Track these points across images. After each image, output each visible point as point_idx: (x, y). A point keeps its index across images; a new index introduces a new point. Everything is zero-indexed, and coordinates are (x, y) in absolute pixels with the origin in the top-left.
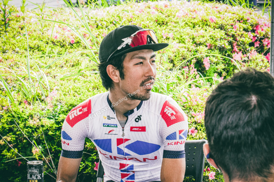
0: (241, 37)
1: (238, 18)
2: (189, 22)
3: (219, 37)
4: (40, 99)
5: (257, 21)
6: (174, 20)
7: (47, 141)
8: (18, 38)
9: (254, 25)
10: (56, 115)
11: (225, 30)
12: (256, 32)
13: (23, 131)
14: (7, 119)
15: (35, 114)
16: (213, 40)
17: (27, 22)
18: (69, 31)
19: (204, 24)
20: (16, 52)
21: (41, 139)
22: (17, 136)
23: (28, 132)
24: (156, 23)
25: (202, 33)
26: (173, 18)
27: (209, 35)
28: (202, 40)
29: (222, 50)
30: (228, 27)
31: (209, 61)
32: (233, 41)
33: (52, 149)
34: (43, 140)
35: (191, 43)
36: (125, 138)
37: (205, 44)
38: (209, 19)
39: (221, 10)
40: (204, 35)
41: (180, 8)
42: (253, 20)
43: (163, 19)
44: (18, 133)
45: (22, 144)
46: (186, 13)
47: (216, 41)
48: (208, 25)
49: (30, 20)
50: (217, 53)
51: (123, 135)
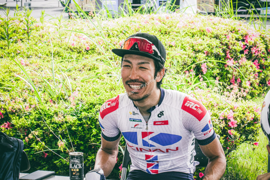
0: (233, 46)
1: (230, 29)
2: (189, 32)
3: (215, 45)
4: (63, 98)
5: (247, 32)
6: (175, 30)
7: (70, 135)
8: (40, 45)
9: (244, 35)
10: (78, 112)
11: (219, 39)
12: (245, 41)
13: (49, 126)
14: (35, 116)
15: (59, 112)
16: (210, 48)
17: (46, 31)
18: (84, 39)
19: (201, 34)
20: (39, 57)
21: (65, 133)
22: (43, 131)
23: (54, 128)
24: (160, 32)
25: (201, 41)
26: (174, 29)
27: (207, 44)
28: (200, 48)
29: (217, 56)
30: (222, 36)
31: (206, 66)
32: (227, 49)
33: (75, 142)
34: (67, 135)
35: (191, 51)
36: (149, 131)
37: (203, 51)
38: (206, 29)
39: (215, 22)
40: (202, 43)
41: (180, 20)
42: (243, 31)
43: (166, 30)
44: (44, 128)
45: (48, 138)
46: (186, 24)
47: (212, 49)
48: (205, 35)
49: (48, 30)
50: (213, 59)
51: (147, 129)
